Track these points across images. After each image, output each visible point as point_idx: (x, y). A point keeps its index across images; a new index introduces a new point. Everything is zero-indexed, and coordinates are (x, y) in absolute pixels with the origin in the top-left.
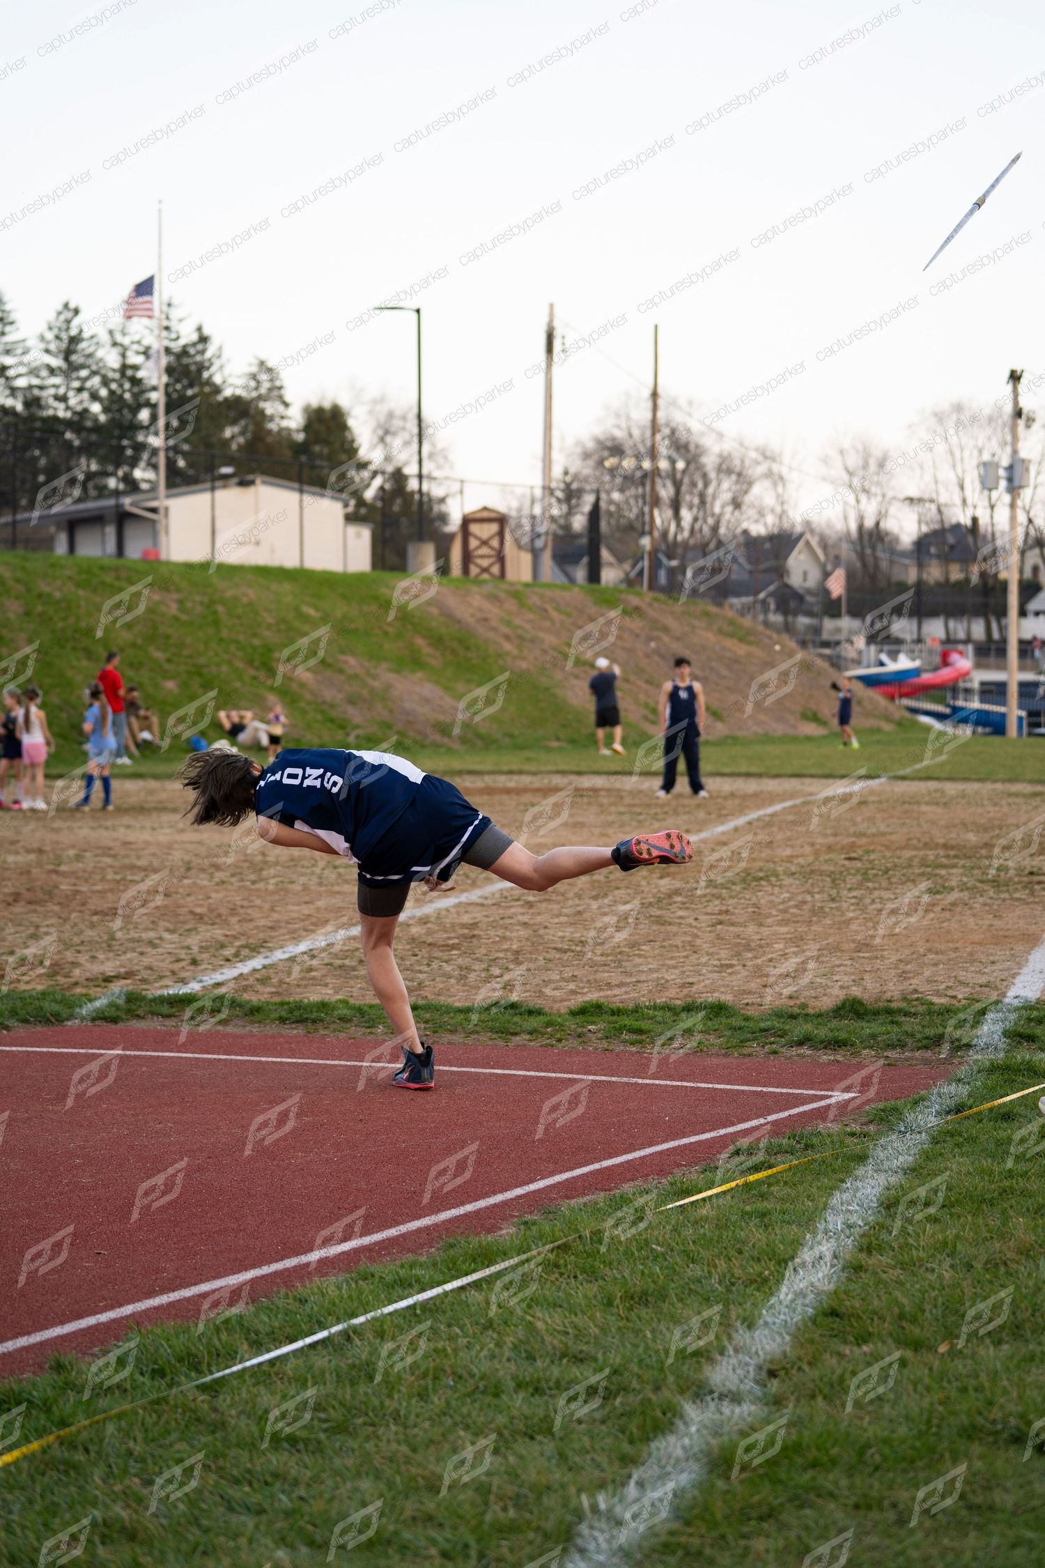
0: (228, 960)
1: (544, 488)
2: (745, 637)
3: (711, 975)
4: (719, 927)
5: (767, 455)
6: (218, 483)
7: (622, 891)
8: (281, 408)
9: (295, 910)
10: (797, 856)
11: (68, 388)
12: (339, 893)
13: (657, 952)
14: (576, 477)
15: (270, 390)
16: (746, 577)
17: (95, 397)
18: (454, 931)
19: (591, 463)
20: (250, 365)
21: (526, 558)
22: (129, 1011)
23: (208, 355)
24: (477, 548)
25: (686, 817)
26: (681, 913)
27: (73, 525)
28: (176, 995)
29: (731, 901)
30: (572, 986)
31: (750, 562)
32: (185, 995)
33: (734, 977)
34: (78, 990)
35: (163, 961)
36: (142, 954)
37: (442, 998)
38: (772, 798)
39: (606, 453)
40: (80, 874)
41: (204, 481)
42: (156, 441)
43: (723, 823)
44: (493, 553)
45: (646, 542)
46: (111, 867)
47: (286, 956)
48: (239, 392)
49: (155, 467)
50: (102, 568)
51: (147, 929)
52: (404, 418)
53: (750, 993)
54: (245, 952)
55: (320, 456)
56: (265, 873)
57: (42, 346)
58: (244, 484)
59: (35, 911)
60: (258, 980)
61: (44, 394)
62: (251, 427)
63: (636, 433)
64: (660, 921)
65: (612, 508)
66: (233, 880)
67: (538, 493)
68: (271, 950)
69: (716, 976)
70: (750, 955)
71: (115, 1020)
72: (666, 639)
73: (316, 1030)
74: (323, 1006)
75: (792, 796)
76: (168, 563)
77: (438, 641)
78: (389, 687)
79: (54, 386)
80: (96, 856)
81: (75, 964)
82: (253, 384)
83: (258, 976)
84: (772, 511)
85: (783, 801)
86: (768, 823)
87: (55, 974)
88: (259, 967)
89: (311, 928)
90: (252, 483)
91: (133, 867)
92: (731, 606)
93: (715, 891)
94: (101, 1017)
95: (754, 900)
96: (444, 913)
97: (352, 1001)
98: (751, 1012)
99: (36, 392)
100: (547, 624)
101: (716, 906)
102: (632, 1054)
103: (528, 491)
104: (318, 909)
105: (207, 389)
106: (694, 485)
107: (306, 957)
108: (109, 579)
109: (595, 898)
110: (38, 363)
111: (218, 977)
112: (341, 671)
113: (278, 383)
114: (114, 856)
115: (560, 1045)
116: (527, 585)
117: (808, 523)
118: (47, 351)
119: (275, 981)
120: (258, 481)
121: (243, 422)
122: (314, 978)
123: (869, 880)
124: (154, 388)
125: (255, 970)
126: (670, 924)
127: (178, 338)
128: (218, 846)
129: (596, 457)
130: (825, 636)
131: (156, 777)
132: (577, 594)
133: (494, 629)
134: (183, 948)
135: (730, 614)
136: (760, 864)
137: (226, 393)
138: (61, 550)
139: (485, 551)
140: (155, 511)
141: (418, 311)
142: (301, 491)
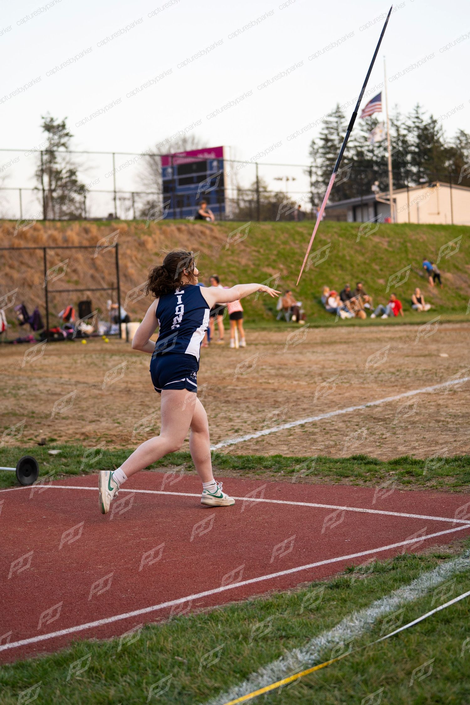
20: (456, 133)
23: (436, 129)
27: (355, 208)
58: (431, 186)
79: (368, 146)
82: (458, 142)
90: (435, 185)
99: (359, 149)
120: (438, 184)
127: (422, 122)
137: (446, 146)
138: (350, 219)
140: (388, 200)
142: (451, 187)
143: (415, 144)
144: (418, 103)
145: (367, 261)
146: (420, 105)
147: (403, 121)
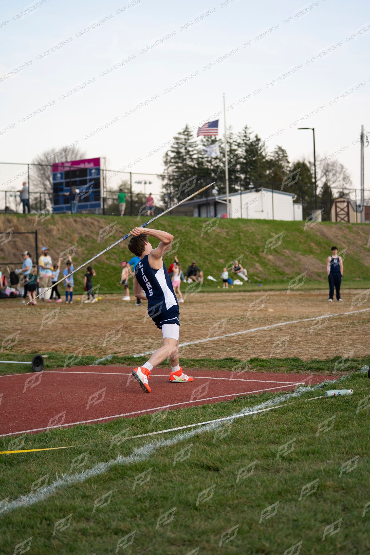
6: (248, 191)
20: (275, 148)
23: (260, 145)
24: (340, 211)
27: (200, 206)
44: (345, 213)
48: (272, 158)
57: (202, 143)
58: (257, 191)
77: (319, 244)
78: (300, 260)
79: (207, 158)
82: (277, 155)
90: (260, 190)
99: (200, 160)
100: (359, 237)
105: (260, 157)
110: (201, 149)
112: (283, 255)
118: (204, 145)
120: (262, 190)
127: (249, 140)
133: (339, 239)
137: (267, 158)
138: (196, 215)
139: (342, 212)
140: (225, 201)
141: (313, 129)
142: (272, 192)
143: (243, 157)
144: (246, 126)
145: (211, 246)
146: (248, 127)
147: (235, 140)
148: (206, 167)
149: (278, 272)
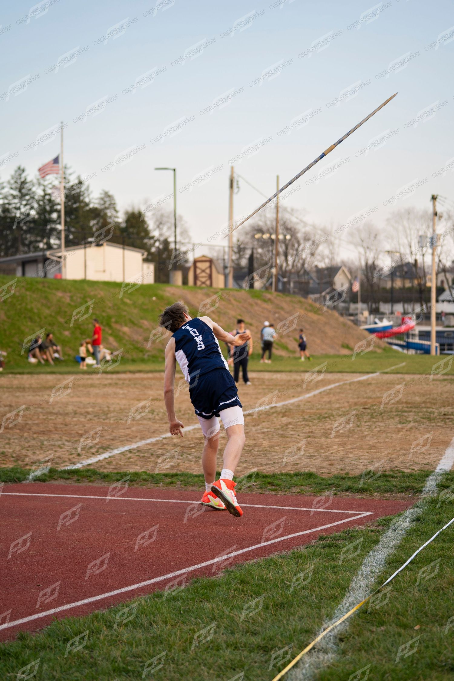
0: (93, 454)
1: (229, 247)
2: (317, 311)
3: (306, 460)
4: (309, 439)
5: (326, 233)
6: (88, 245)
7: (266, 423)
8: (114, 213)
9: (122, 432)
10: (342, 407)
11: (21, 204)
12: (141, 424)
13: (282, 450)
14: (242, 243)
15: (110, 204)
16: (316, 286)
17: (32, 208)
18: (192, 441)
19: (249, 236)
20: (101, 194)
21: (221, 278)
22: (50, 477)
23: (83, 189)
24: (200, 273)
25: (293, 390)
26: (292, 433)
27: (24, 264)
28: (71, 470)
29: (314, 427)
30: (245, 465)
31: (318, 279)
32: (75, 469)
33: (316, 461)
34: (28, 467)
35: (65, 454)
36: (56, 451)
37: (188, 471)
38: (330, 382)
39: (255, 232)
40: (28, 416)
41: (81, 244)
42: (61, 227)
43: (308, 393)
44: (207, 275)
45: (274, 271)
46: (42, 413)
47: (119, 452)
48: (96, 206)
49: (59, 239)
50: (37, 282)
51: (58, 440)
52: (168, 217)
53: (323, 468)
54: (101, 450)
55: (133, 233)
56: (109, 416)
57: (10, 186)
58: (98, 245)
59: (9, 433)
60: (107, 463)
61: (10, 207)
62: (101, 221)
63: (269, 223)
64: (282, 436)
65: (258, 256)
66: (95, 418)
67: (227, 249)
68: (112, 449)
69: (308, 460)
70: (323, 451)
71: (44, 481)
72: (282, 313)
73: (133, 485)
74: (136, 474)
75: (338, 381)
76: (66, 280)
79: (15, 203)
80: (35, 408)
81: (26, 456)
82: (102, 202)
83: (107, 461)
84: (328, 257)
85: (334, 383)
86: (329, 393)
87: (17, 460)
88: (107, 457)
89: (130, 439)
90: (102, 245)
91: (51, 413)
92: (311, 298)
93: (306, 423)
94: (38, 479)
95: (324, 427)
96: (188, 433)
97: (148, 472)
98: (324, 476)
99: (7, 206)
100: (231, 306)
101: (307, 429)
102: (272, 495)
103: (222, 248)
104: (133, 431)
105: (82, 205)
106: (293, 246)
107: (127, 453)
108: (40, 286)
109: (254, 426)
110: (8, 194)
111: (89, 461)
112: (141, 327)
113: (113, 202)
114: (43, 408)
115: (241, 492)
116: (222, 289)
117: (343, 262)
118: (12, 188)
119: (114, 463)
120: (105, 244)
121: (98, 219)
122: (131, 462)
123: (373, 418)
124: (59, 204)
125: (105, 458)
126: (287, 437)
127: (69, 182)
128: (89, 404)
129: (251, 234)
130: (351, 311)
131: (61, 373)
132: (244, 293)
134: (74, 448)
135: (310, 301)
136: (325, 411)
137: (90, 206)
138: (20, 274)
139: (203, 274)
140: (60, 257)
141: (174, 170)
142: (124, 249)
147: (50, 181)
148: (13, 215)
149: (137, 349)
